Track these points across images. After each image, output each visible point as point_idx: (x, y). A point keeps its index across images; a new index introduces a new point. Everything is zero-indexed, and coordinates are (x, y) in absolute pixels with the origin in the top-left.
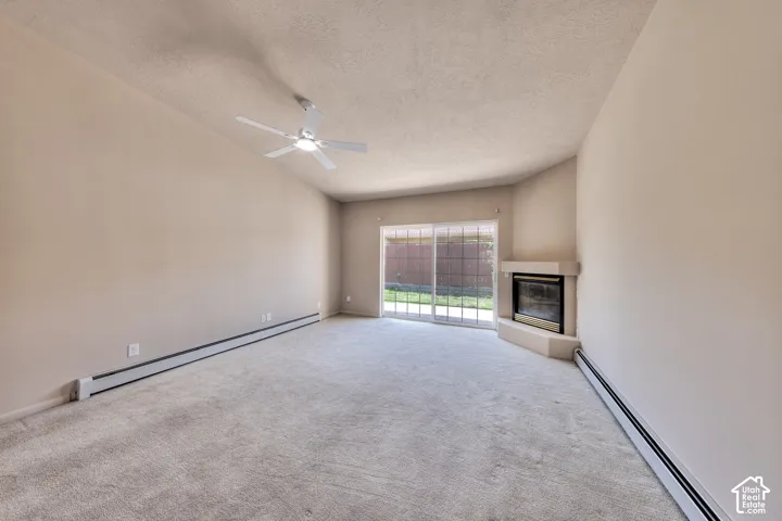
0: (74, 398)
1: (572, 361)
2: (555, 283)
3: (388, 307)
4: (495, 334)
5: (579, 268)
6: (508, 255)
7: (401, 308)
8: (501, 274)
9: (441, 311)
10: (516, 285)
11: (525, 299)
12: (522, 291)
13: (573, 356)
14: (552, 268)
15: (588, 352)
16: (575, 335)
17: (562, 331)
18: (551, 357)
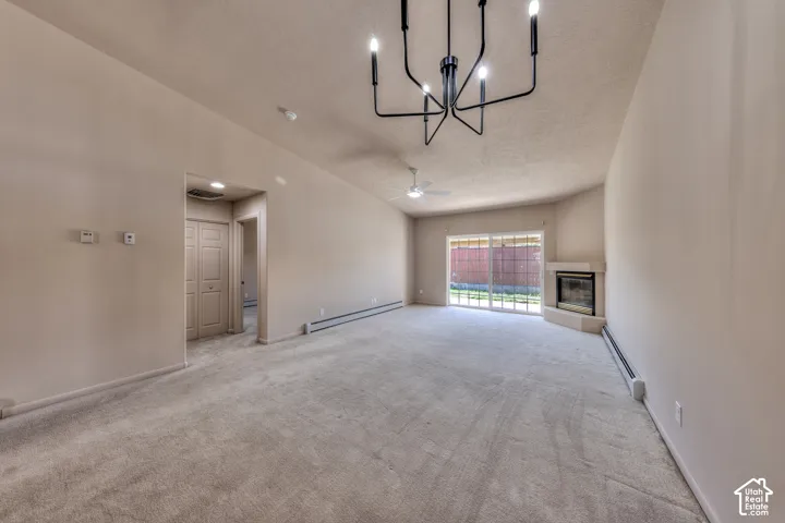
0: (305, 333)
1: (600, 334)
2: (587, 278)
3: (453, 300)
4: (541, 318)
5: (604, 265)
6: (552, 257)
7: (464, 301)
8: (547, 272)
9: (497, 304)
10: (559, 281)
11: (566, 292)
12: (563, 284)
13: (601, 330)
14: (585, 267)
15: (611, 327)
16: (604, 316)
17: (594, 314)
18: (584, 330)
